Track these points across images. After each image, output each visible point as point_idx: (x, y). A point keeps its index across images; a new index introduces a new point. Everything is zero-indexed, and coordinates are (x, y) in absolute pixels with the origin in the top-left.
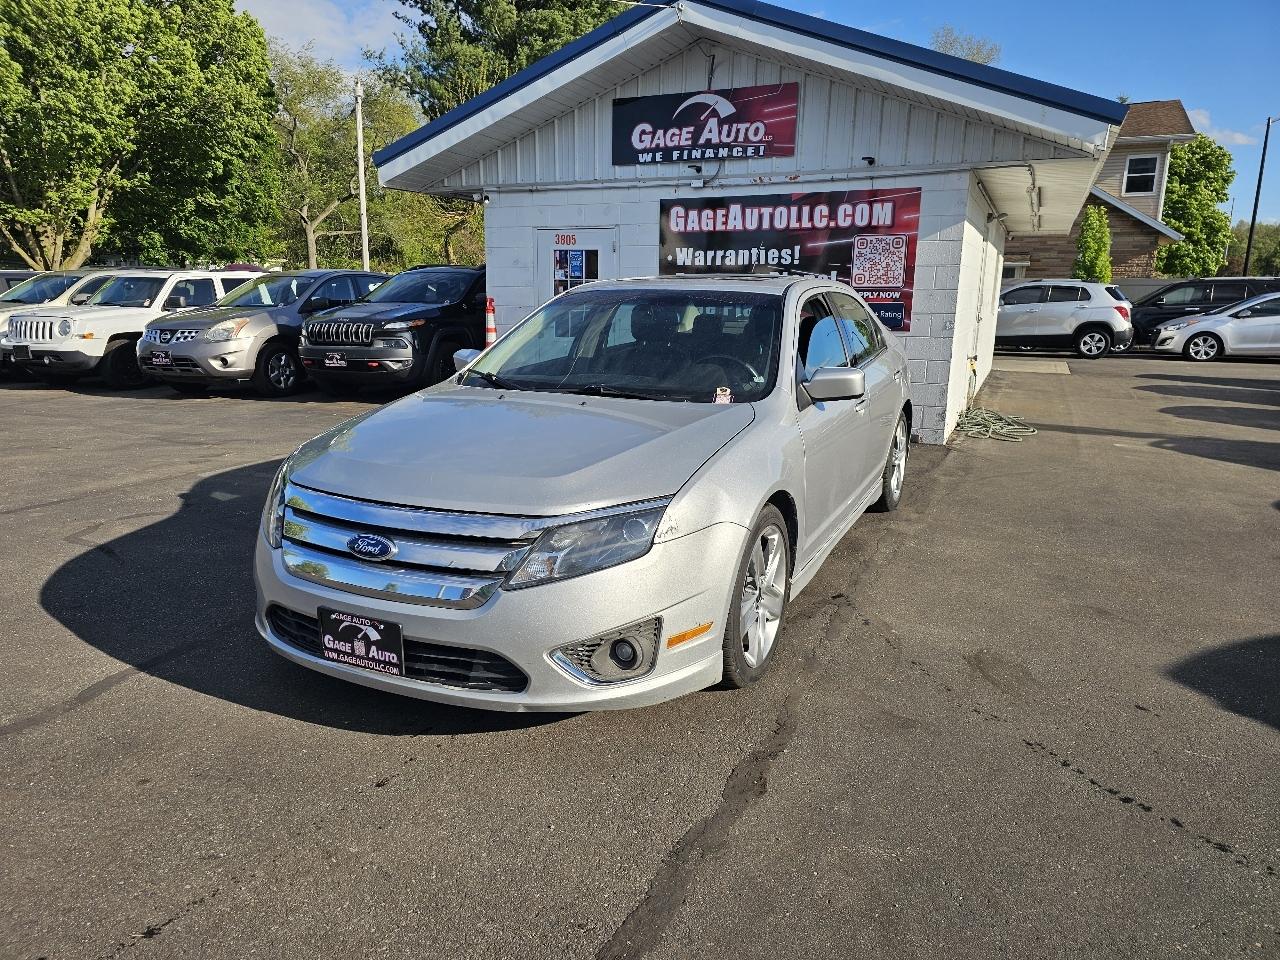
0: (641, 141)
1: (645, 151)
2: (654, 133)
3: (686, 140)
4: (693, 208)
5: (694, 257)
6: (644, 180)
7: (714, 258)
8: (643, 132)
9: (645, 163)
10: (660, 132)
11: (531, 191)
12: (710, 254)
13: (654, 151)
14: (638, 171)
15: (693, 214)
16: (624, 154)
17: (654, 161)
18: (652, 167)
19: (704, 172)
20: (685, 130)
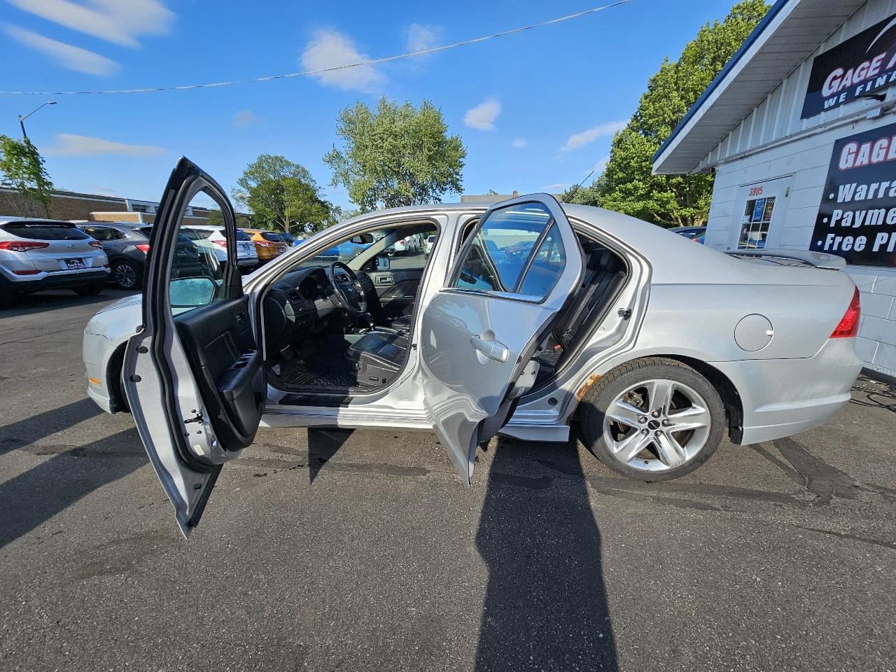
0: (830, 87)
1: (832, 96)
2: (843, 76)
3: (875, 69)
4: (865, 141)
5: (855, 193)
6: (825, 125)
7: (877, 191)
8: (835, 78)
9: (831, 108)
10: (850, 72)
11: (742, 158)
12: (874, 186)
13: (838, 94)
14: (823, 117)
15: (866, 147)
16: (813, 106)
17: (837, 105)
18: (836, 110)
19: (888, 99)
20: (875, 59)
